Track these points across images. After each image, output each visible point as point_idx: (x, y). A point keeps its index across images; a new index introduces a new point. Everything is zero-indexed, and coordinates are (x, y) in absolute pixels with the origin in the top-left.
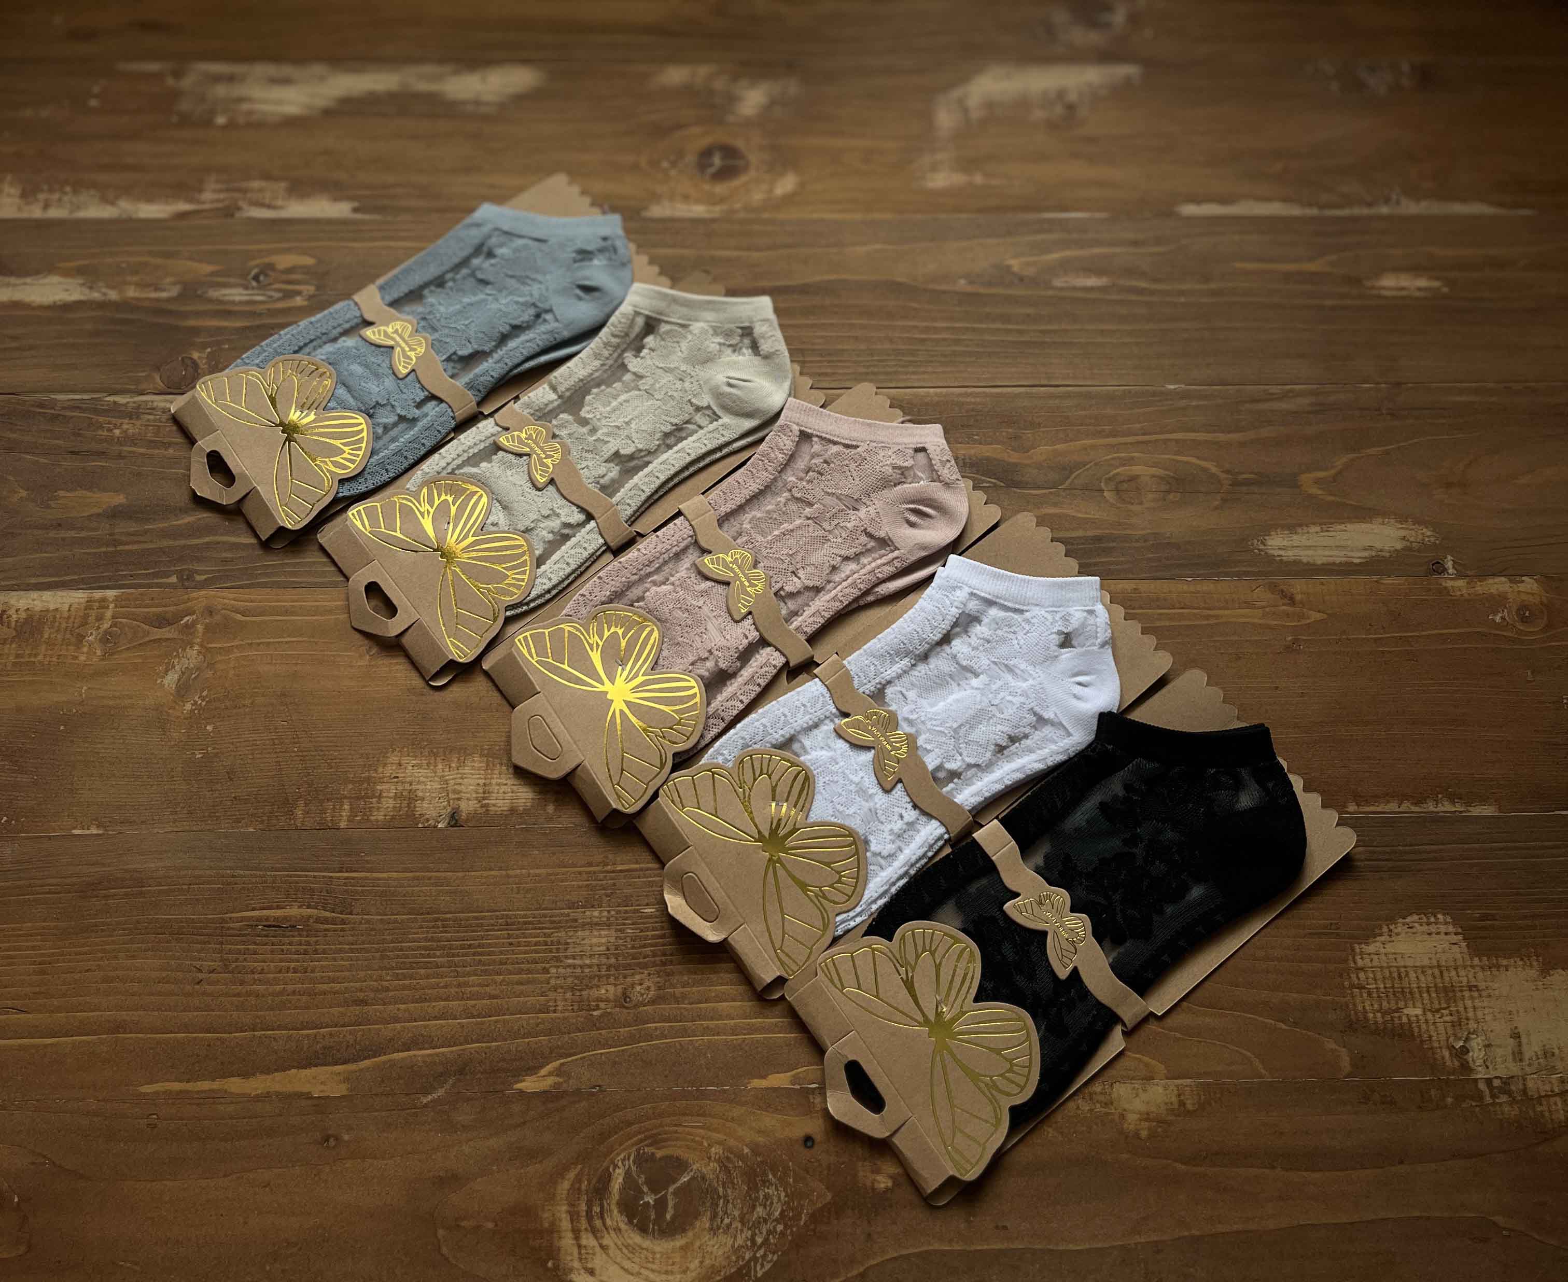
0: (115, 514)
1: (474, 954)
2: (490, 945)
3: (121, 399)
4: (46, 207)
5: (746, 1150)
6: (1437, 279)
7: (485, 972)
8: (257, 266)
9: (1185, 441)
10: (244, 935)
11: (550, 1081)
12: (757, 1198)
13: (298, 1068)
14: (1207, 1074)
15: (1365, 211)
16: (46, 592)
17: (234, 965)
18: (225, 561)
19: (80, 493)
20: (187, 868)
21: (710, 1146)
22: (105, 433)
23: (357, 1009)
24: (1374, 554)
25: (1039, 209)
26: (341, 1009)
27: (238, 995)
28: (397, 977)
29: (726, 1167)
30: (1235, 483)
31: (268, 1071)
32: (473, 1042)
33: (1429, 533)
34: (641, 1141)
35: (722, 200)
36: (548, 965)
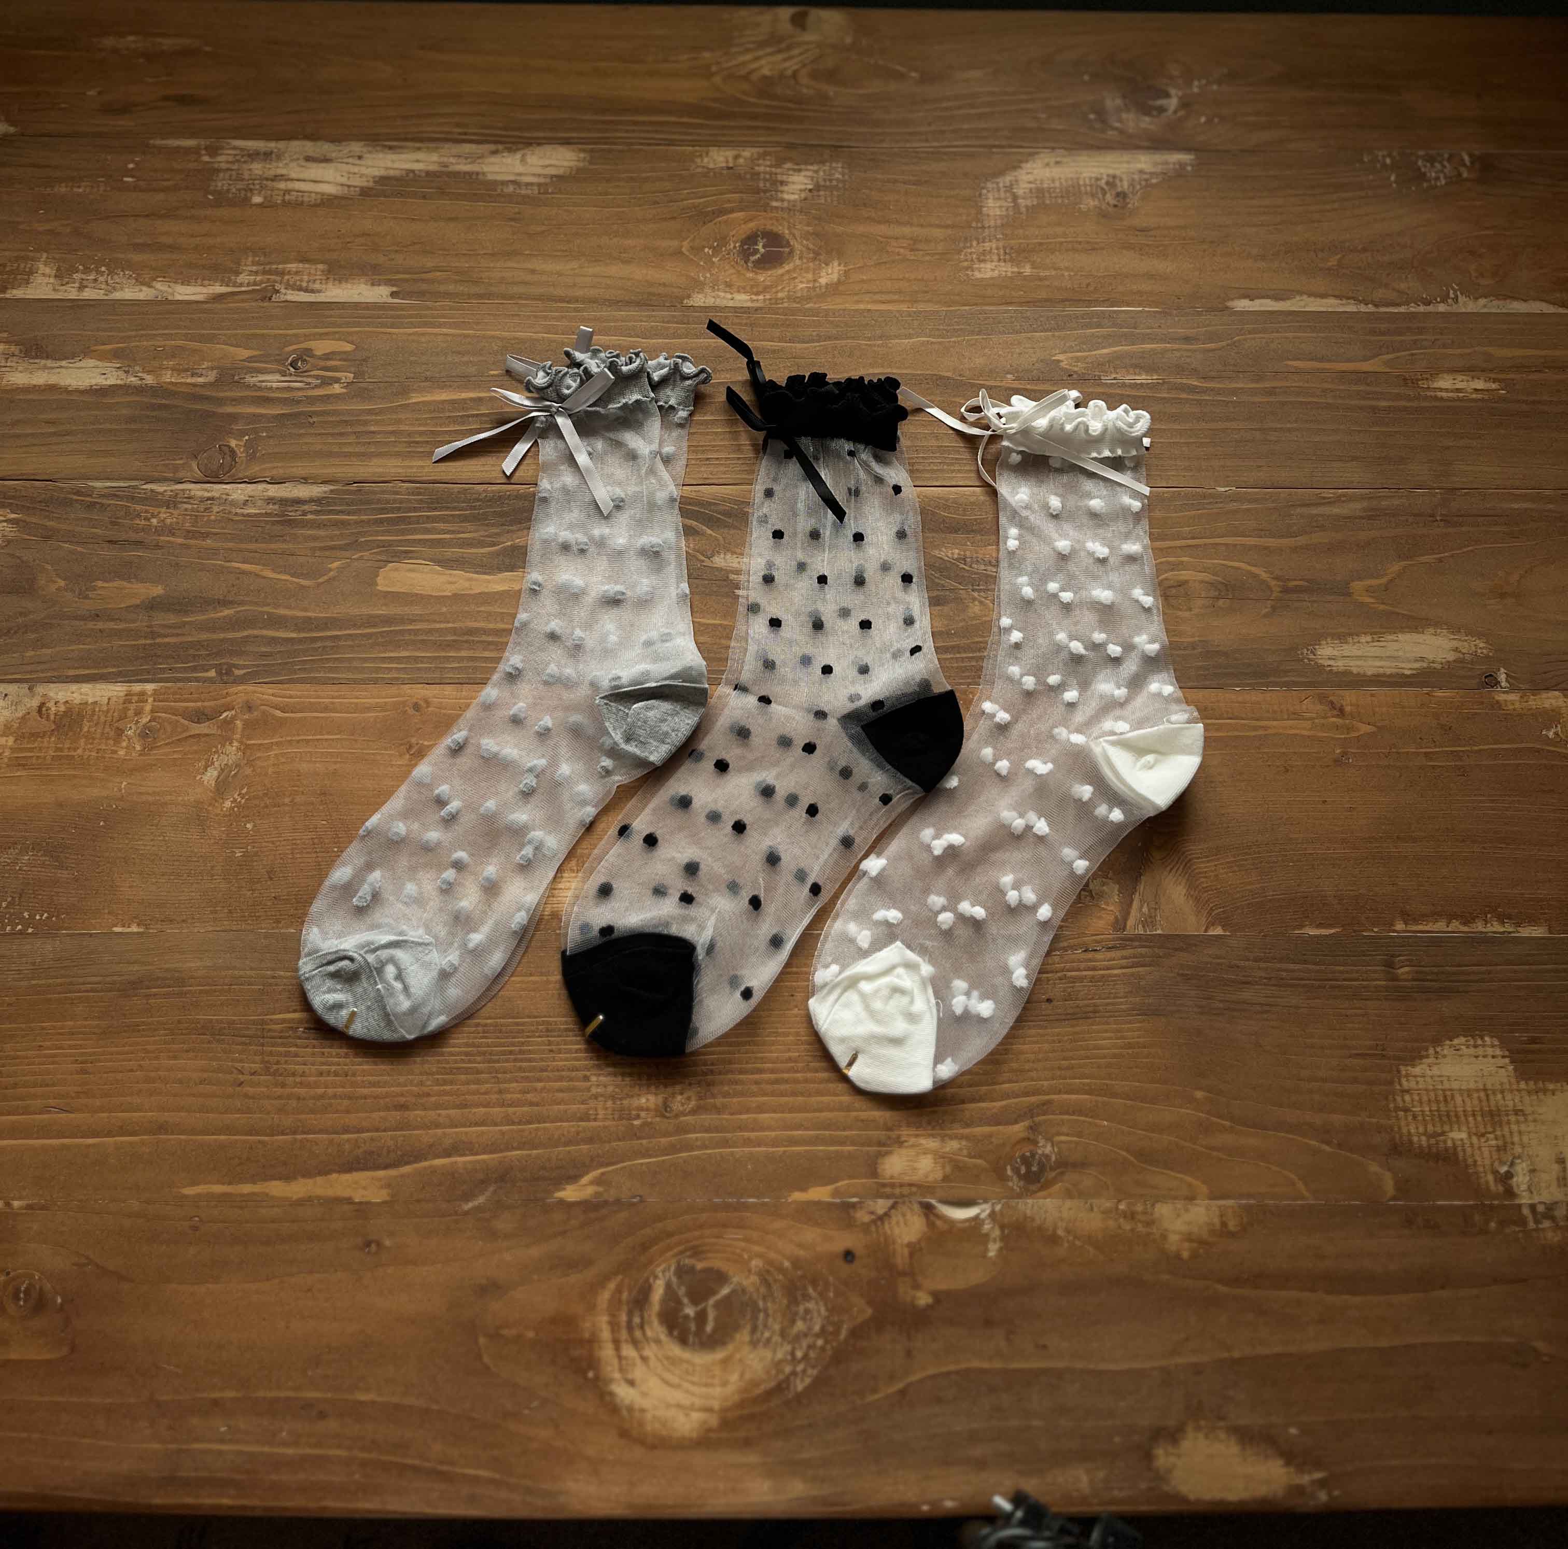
0: (152, 605)
1: (515, 1060)
2: (530, 1052)
3: (159, 488)
4: (82, 288)
5: (787, 1264)
6: (1495, 381)
7: (527, 1079)
8: (294, 351)
9: (1235, 545)
10: (286, 1038)
11: (590, 1191)
12: (796, 1314)
13: (339, 1172)
14: (1249, 1196)
15: (1422, 309)
16: (84, 685)
17: (275, 1067)
18: (264, 655)
19: (118, 583)
20: (228, 968)
21: (750, 1259)
22: (143, 522)
23: (397, 1115)
24: (1425, 665)
25: (1090, 303)
26: (382, 1114)
27: (280, 1097)
28: (437, 1083)
29: (766, 1280)
30: (1286, 590)
31: (307, 1174)
32: (514, 1149)
33: (1482, 645)
34: (681, 1253)
35: (766, 289)
36: (588, 1073)
